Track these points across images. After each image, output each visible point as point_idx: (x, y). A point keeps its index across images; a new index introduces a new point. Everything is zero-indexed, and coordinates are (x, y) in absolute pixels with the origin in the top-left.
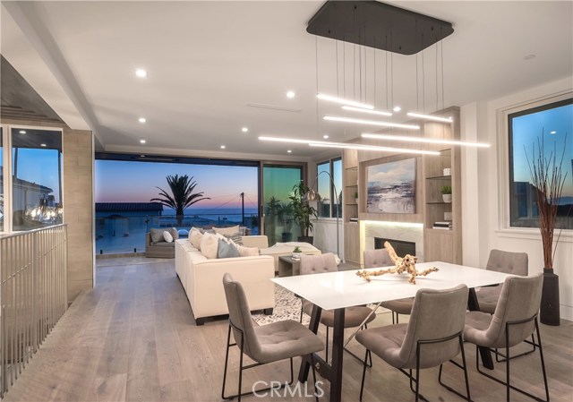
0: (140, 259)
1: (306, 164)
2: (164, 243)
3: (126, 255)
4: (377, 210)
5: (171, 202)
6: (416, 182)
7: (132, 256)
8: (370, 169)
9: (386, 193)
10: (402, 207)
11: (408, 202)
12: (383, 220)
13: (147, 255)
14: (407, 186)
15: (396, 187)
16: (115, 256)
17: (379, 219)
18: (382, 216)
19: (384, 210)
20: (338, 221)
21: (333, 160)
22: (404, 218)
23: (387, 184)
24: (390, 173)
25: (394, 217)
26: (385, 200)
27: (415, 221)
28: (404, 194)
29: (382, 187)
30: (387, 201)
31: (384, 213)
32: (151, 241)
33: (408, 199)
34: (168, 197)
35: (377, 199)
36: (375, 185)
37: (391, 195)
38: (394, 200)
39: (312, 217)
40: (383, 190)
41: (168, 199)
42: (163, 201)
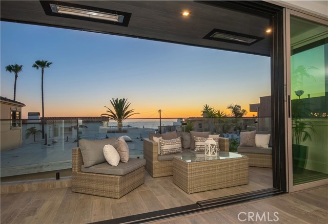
5: (114, 116)
34: (112, 113)
41: (112, 115)
42: (109, 115)
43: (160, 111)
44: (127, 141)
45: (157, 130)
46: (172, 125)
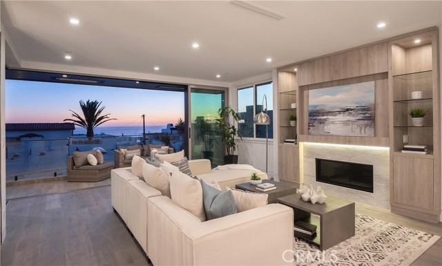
0: (62, 184)
1: (228, 89)
2: (89, 166)
3: (45, 181)
4: (321, 133)
5: (82, 122)
6: (375, 105)
7: (53, 180)
8: (312, 92)
9: (335, 115)
10: (358, 130)
11: (366, 126)
12: (331, 142)
13: (69, 179)
14: (365, 109)
15: (348, 110)
16: (32, 182)
17: (326, 141)
18: (328, 138)
19: (332, 132)
20: (267, 141)
21: (256, 86)
22: (362, 141)
23: (335, 107)
24: (339, 96)
25: (348, 140)
26: (333, 123)
27: (378, 144)
28: (361, 116)
29: (328, 110)
30: (335, 124)
31: (332, 136)
32: (74, 164)
33: (366, 122)
34: (79, 118)
35: (322, 122)
36: (318, 108)
37: (341, 117)
38: (346, 123)
39: (236, 137)
40: (329, 113)
41: (79, 120)
42: (75, 121)
43: (144, 116)
44: (103, 153)
45: (140, 139)
46: (161, 132)
